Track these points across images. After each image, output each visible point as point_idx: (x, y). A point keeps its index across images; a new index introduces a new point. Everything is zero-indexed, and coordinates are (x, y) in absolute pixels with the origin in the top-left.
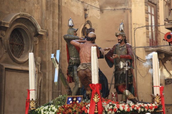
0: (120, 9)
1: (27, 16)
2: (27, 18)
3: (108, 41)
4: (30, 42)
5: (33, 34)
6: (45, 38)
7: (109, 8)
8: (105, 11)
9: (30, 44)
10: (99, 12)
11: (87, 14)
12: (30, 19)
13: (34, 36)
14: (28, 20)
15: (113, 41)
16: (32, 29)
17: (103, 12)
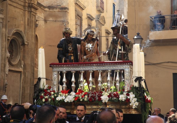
0: (60, 21)
1: (19, 31)
2: (19, 32)
3: (50, 46)
4: (19, 50)
5: (21, 44)
6: (26, 46)
7: (51, 19)
8: (48, 22)
9: (19, 51)
10: (43, 22)
11: (38, 24)
12: (21, 33)
13: (21, 45)
14: (20, 33)
15: (54, 46)
16: (20, 40)
17: (46, 23)
